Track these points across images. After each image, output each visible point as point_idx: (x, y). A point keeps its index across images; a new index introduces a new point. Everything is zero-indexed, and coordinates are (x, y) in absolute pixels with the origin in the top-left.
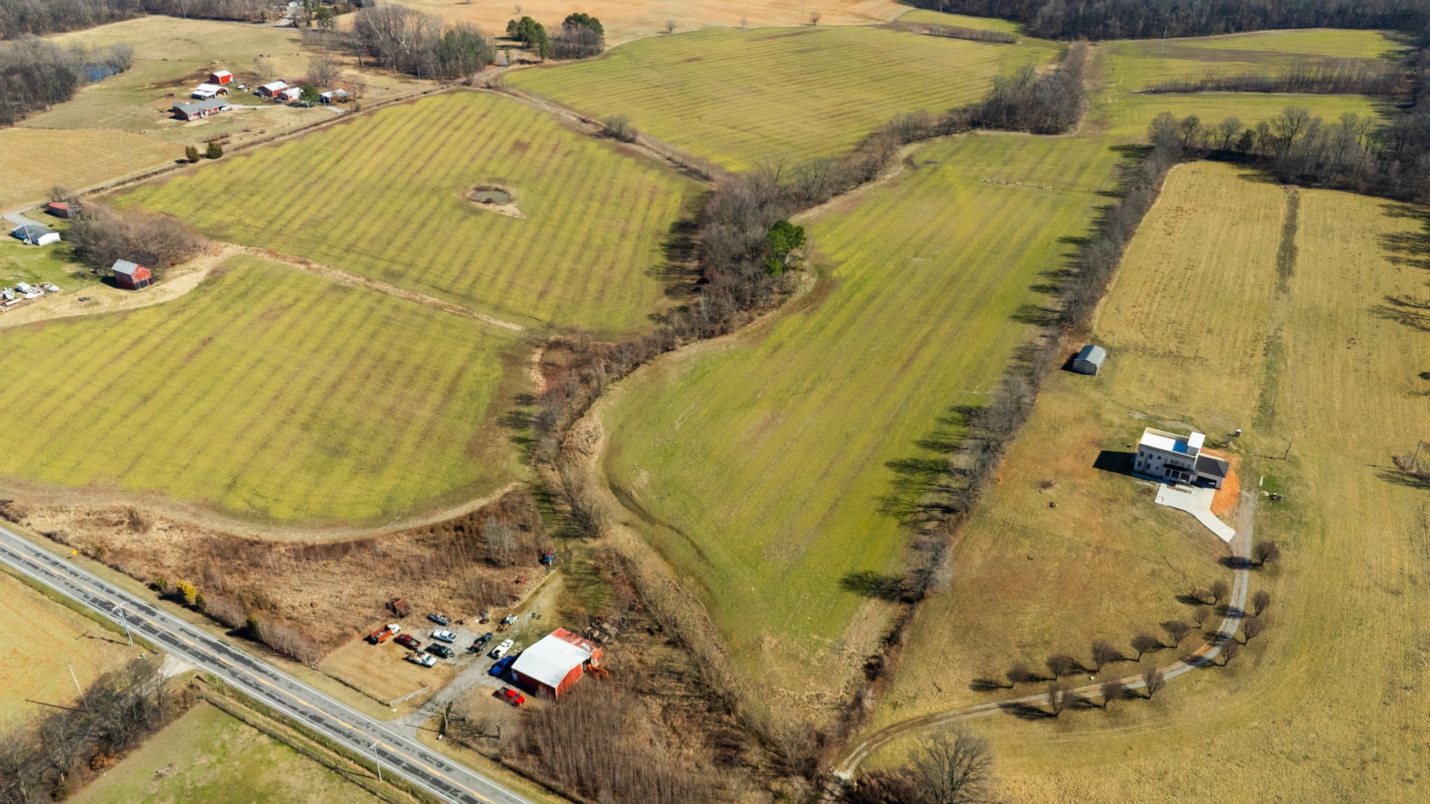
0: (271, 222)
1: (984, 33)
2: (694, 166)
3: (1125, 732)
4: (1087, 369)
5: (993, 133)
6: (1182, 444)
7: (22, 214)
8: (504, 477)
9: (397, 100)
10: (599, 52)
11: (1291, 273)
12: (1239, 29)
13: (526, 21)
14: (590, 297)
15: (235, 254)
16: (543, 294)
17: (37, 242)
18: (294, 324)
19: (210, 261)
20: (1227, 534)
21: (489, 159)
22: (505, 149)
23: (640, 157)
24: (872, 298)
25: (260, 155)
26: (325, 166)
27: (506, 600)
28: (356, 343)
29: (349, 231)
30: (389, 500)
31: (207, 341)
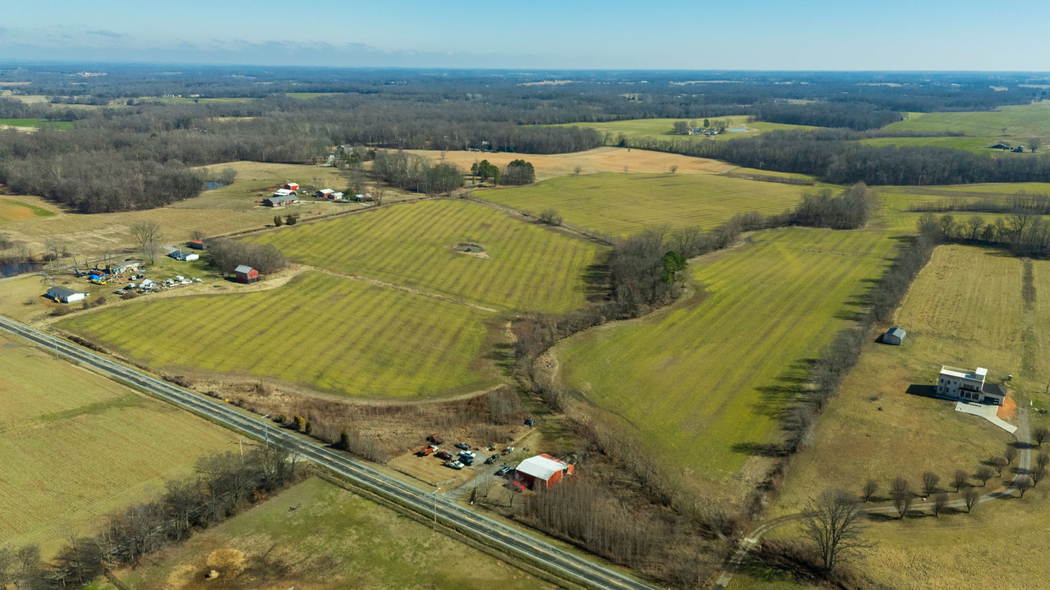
0: (329, 256)
1: (791, 179)
2: (601, 238)
3: (953, 530)
4: (893, 341)
5: (806, 228)
6: (971, 374)
7: (173, 246)
8: (495, 382)
9: (403, 201)
10: (531, 182)
11: (1033, 300)
13: (485, 162)
14: (540, 298)
15: (308, 270)
16: (509, 295)
17: (185, 259)
18: (350, 303)
19: (293, 272)
20: (1011, 429)
21: (467, 231)
22: (475, 227)
23: (563, 234)
24: (733, 303)
25: (320, 224)
26: (361, 231)
27: (506, 441)
28: (391, 314)
29: (379, 262)
30: (422, 389)
31: (296, 308)
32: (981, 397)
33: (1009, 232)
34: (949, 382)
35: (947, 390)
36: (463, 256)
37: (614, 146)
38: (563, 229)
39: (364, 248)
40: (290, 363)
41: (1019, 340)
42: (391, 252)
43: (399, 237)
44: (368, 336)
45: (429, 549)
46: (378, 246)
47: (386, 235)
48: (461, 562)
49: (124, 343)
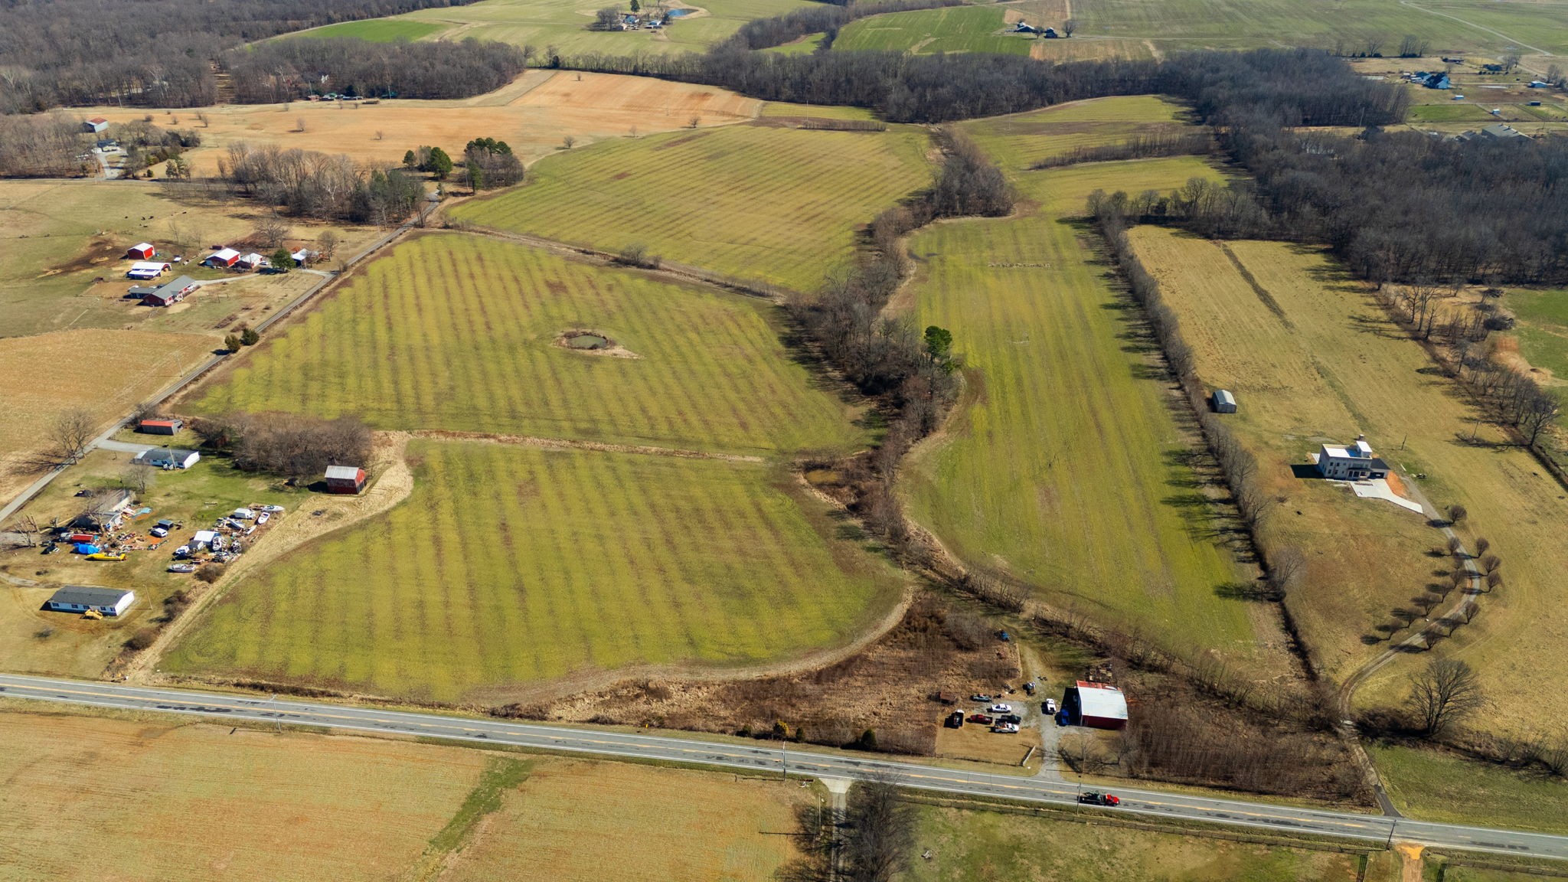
0: (399, 403)
1: (855, 123)
4: (1229, 409)
5: (954, 221)
6: (1354, 450)
7: (110, 439)
8: (896, 583)
9: (372, 253)
10: (522, 176)
11: (1282, 312)
12: (1051, 103)
14: (786, 421)
15: (406, 440)
16: (744, 426)
17: (180, 465)
18: (561, 495)
19: (392, 450)
20: (1417, 507)
21: (542, 304)
22: (546, 293)
23: (679, 283)
24: (1019, 381)
25: (296, 332)
26: (382, 335)
27: (1010, 673)
28: (638, 501)
29: (492, 398)
30: (831, 622)
31: (504, 527)
32: (1368, 474)
33: (1184, 206)
34: (1339, 463)
35: (1336, 471)
36: (597, 359)
37: (542, 68)
38: (663, 273)
39: (434, 375)
40: (631, 634)
41: (1318, 377)
42: (484, 374)
43: (458, 338)
44: (662, 552)
45: (1113, 851)
46: (448, 363)
47: (435, 339)
48: (1158, 854)
49: (343, 669)
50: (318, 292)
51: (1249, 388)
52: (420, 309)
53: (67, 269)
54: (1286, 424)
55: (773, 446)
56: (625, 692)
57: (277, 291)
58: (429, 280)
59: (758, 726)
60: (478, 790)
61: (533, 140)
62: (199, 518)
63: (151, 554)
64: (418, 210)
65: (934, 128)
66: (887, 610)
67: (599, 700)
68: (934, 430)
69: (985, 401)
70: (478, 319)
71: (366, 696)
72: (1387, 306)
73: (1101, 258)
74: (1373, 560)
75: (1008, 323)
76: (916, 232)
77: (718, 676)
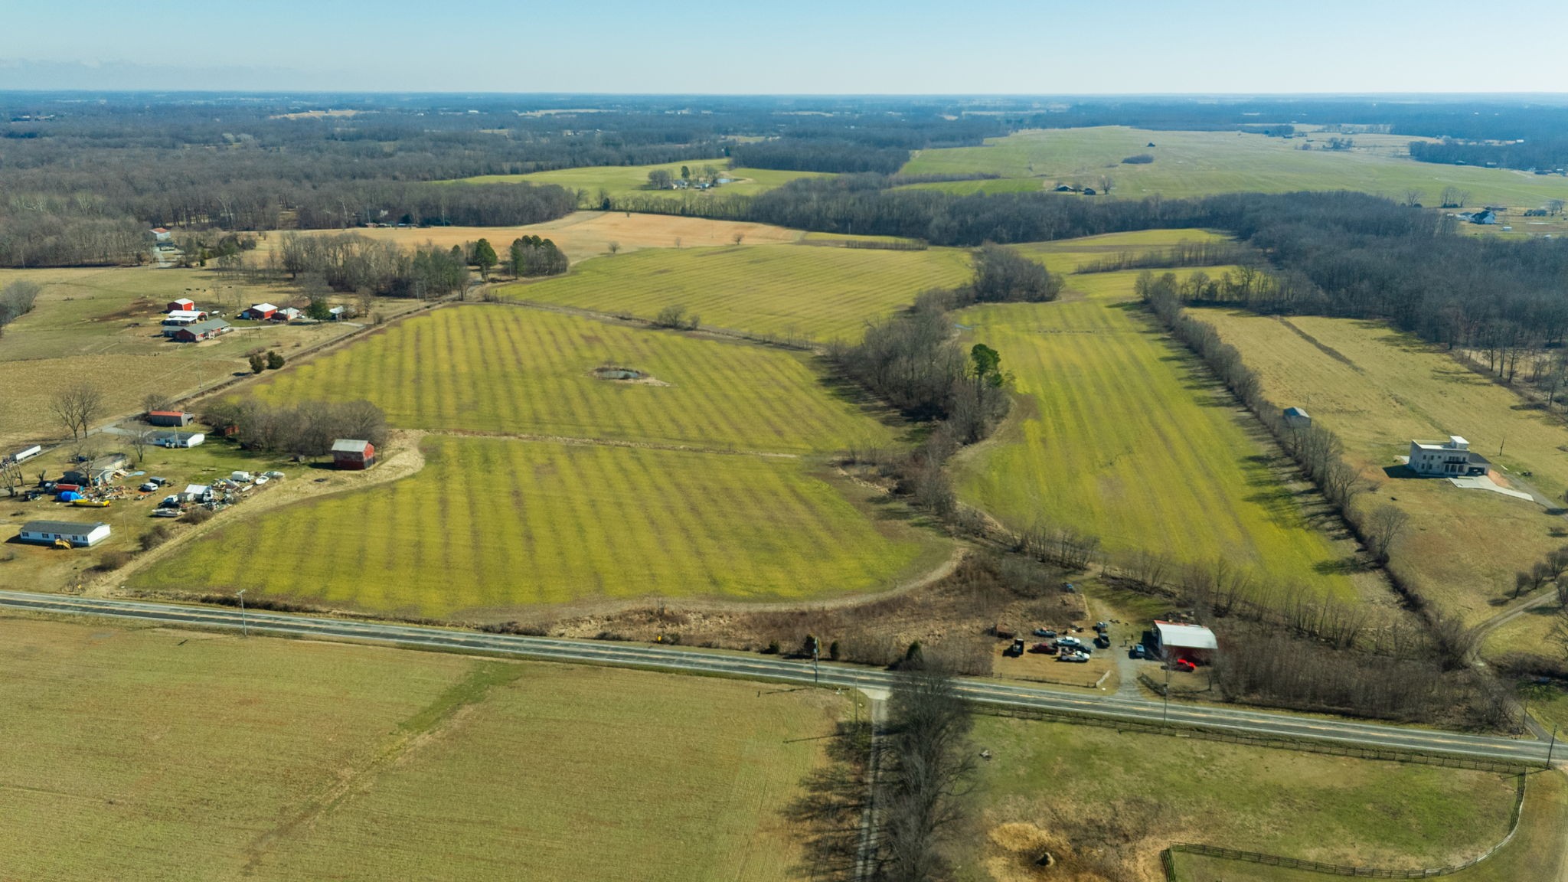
5: (1000, 305)
6: (1449, 446)
8: (944, 547)
9: (409, 313)
10: (564, 270)
11: (1350, 361)
13: (482, 241)
14: (824, 431)
15: (422, 435)
16: (779, 433)
17: (184, 445)
18: (581, 475)
19: (406, 443)
20: (1528, 497)
21: (576, 349)
22: (580, 342)
23: (717, 340)
24: (1073, 403)
25: (323, 363)
26: (410, 365)
27: (1077, 615)
28: (663, 481)
29: (516, 410)
30: (871, 573)
31: (516, 493)
32: (1466, 469)
33: (1237, 288)
34: (1432, 458)
35: (1430, 467)
36: (629, 386)
37: (592, 209)
38: (702, 333)
39: (458, 393)
40: (647, 572)
41: (1398, 405)
42: (510, 392)
43: (487, 369)
44: (687, 517)
45: (1212, 759)
46: (474, 385)
47: (463, 368)
48: (1267, 764)
49: (324, 591)
50: (350, 336)
51: (1324, 411)
52: (450, 349)
53: (105, 319)
54: (1368, 436)
55: (810, 447)
56: (637, 616)
57: (307, 336)
58: (464, 331)
59: (786, 646)
60: (461, 685)
61: (581, 248)
62: (196, 480)
63: (137, 503)
64: (460, 289)
65: (978, 249)
66: (935, 566)
67: (606, 623)
68: (984, 438)
69: (1038, 417)
70: (510, 359)
71: (346, 612)
72: (1463, 360)
73: (1153, 328)
74: (1483, 537)
75: (1058, 366)
76: (959, 311)
77: (742, 608)
